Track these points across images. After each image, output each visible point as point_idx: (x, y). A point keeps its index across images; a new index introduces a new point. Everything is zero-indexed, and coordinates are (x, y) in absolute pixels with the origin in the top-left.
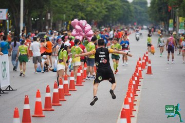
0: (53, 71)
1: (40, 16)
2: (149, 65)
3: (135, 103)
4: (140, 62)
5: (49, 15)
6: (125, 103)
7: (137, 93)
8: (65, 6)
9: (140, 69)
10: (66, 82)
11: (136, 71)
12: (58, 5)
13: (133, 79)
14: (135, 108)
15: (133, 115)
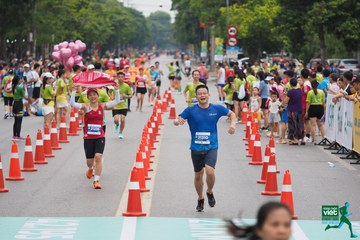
0: (36, 114)
1: (17, 37)
2: (173, 106)
3: (152, 159)
4: (160, 102)
5: (31, 35)
6: (138, 160)
7: (155, 145)
8: (54, 22)
9: (159, 111)
10: (54, 131)
11: (154, 114)
12: (44, 21)
13: (149, 125)
14: (152, 166)
15: (149, 176)
